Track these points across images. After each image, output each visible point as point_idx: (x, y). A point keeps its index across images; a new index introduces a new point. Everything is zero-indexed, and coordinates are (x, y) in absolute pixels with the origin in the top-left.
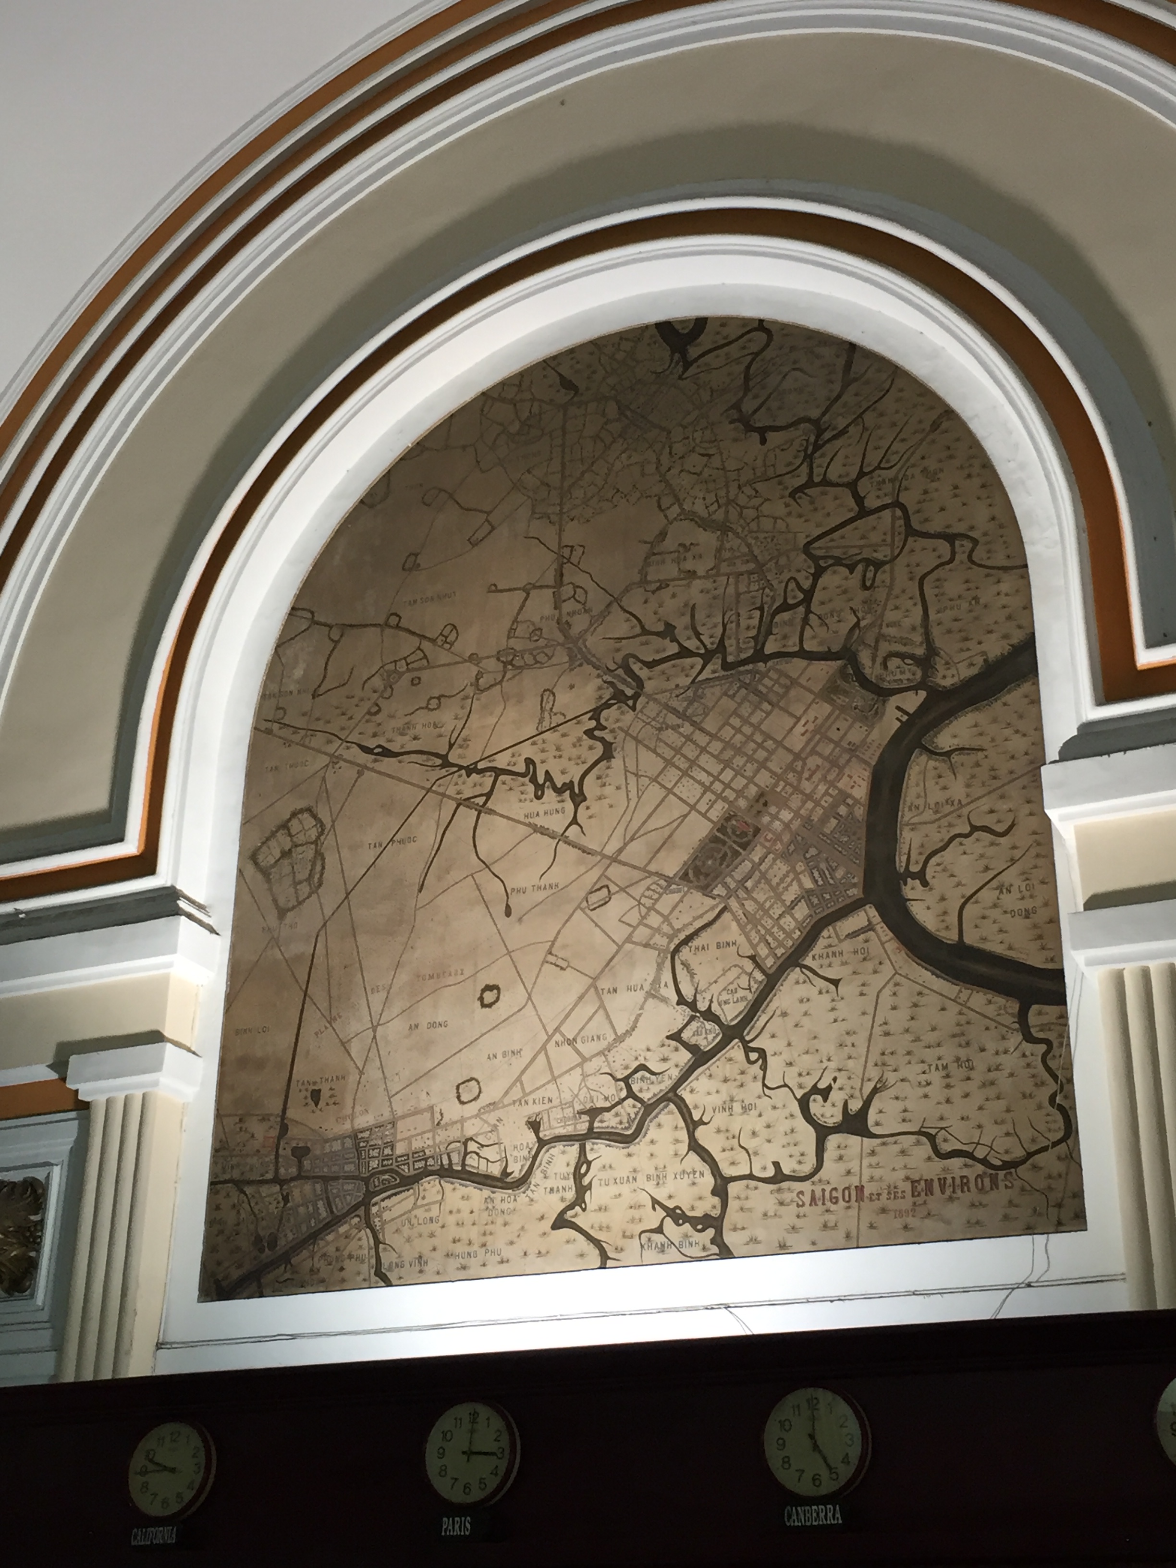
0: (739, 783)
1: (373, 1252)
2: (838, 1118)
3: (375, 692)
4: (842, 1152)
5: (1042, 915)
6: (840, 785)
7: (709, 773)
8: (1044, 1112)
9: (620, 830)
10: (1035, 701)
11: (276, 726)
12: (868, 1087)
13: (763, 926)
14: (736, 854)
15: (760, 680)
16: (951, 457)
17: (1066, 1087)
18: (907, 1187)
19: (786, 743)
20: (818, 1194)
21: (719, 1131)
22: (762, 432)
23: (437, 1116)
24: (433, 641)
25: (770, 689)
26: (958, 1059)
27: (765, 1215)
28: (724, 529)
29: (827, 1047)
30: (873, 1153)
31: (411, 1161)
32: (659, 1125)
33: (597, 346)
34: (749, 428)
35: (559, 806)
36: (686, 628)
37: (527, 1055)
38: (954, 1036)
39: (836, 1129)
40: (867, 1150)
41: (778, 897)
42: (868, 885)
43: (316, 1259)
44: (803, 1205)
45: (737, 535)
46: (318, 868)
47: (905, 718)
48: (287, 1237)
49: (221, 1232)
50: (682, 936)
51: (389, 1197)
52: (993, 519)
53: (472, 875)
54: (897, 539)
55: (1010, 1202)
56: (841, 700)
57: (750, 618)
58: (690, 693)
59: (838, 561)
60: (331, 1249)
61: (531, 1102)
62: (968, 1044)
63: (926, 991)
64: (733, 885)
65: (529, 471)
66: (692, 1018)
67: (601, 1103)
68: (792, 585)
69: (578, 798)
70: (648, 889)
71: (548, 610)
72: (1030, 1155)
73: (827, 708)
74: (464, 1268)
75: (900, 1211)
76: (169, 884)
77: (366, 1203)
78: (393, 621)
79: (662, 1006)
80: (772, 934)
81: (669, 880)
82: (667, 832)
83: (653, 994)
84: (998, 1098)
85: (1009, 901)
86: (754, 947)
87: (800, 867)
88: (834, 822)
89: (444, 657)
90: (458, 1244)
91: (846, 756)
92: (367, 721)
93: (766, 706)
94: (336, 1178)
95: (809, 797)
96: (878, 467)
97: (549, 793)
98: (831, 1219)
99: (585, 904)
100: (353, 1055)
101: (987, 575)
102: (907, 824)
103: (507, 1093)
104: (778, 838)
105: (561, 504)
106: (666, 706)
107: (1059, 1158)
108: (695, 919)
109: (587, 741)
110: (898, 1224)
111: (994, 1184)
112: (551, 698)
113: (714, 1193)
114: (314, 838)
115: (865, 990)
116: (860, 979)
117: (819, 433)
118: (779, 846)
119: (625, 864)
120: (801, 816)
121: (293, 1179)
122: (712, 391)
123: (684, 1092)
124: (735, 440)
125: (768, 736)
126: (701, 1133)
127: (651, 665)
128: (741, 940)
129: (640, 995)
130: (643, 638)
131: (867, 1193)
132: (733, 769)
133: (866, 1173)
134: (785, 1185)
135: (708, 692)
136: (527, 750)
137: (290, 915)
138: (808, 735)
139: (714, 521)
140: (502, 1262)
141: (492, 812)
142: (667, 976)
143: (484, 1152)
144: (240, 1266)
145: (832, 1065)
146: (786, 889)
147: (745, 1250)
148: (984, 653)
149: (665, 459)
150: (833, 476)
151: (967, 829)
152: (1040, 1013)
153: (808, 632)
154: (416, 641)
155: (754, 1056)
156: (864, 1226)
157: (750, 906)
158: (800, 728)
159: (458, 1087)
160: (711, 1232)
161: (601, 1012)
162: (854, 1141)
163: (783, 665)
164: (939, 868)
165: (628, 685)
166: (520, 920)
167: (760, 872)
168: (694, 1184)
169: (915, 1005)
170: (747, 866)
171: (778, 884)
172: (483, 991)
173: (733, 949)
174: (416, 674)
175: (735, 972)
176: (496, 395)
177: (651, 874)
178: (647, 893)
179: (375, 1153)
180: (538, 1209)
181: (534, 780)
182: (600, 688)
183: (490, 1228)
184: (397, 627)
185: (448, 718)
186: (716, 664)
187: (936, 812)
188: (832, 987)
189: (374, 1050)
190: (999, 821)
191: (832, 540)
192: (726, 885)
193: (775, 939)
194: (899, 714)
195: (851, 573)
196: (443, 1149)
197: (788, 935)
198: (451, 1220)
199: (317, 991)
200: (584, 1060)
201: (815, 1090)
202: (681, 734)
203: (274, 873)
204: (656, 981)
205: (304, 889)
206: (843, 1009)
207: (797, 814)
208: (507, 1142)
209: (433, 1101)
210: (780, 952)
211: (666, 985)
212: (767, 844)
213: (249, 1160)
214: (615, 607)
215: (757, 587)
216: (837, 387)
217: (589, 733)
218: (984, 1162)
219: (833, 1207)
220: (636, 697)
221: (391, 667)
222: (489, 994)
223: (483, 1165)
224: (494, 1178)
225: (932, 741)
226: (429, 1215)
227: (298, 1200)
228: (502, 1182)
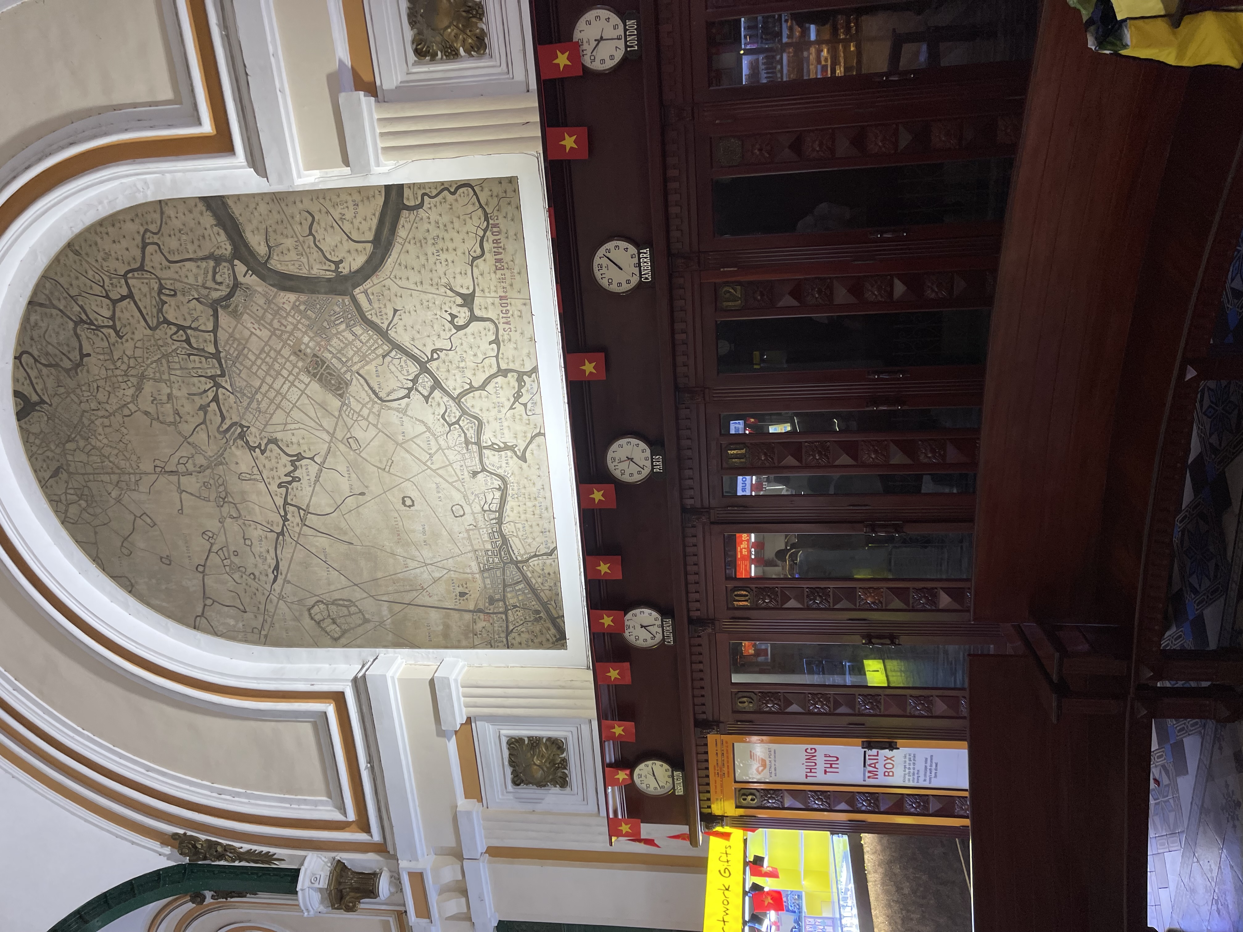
0: (288, 366)
1: (540, 558)
2: (466, 309)
3: (242, 577)
4: (483, 307)
5: (357, 197)
6: (288, 309)
7: (284, 383)
8: (459, 198)
9: (317, 433)
10: (238, 197)
11: (263, 633)
13: (367, 352)
14: (328, 366)
15: (230, 355)
16: (96, 244)
17: (446, 186)
18: (499, 272)
19: (266, 339)
20: (504, 320)
21: (474, 374)
22: (83, 356)
23: (471, 527)
24: (212, 544)
25: (236, 349)
26: (434, 244)
27: (516, 349)
28: (142, 377)
29: (429, 315)
31: (494, 540)
32: (473, 406)
33: (31, 457)
34: (80, 364)
35: (304, 468)
36: (201, 398)
37: (438, 480)
38: (422, 246)
39: (471, 311)
40: (481, 294)
41: (351, 343)
42: (343, 293)
43: (543, 588)
44: (510, 328)
45: (145, 370)
46: (341, 602)
47: (250, 272)
48: (535, 605)
49: (533, 640)
50: (373, 396)
51: (513, 551)
52: (133, 220)
53: (343, 515)
54: (145, 276)
55: (505, 217)
56: (240, 309)
57: (195, 361)
58: (239, 395)
59: (160, 311)
60: (539, 580)
61: (463, 477)
62: (425, 239)
63: (398, 261)
64: (345, 369)
65: (109, 494)
66: (417, 390)
67: (462, 439)
68: (175, 337)
69: (299, 457)
70: (348, 416)
71: (193, 479)
72: (481, 206)
73: (245, 317)
74: (547, 509)
75: (512, 276)
76: (350, 684)
77: (516, 563)
78: (201, 569)
79: (411, 406)
80: (371, 346)
81: (343, 404)
82: (316, 406)
83: (404, 412)
84: (452, 222)
85: (349, 215)
86: (378, 356)
87: (334, 331)
88: (309, 312)
89: (221, 539)
90: (535, 512)
91: (272, 306)
92: (259, 580)
93: (246, 351)
94: (504, 579)
95: (295, 327)
96: (103, 287)
97: (297, 474)
98: (517, 313)
99: (358, 451)
100: (441, 576)
101: (166, 224)
102: (309, 271)
103: (459, 490)
104: (318, 344)
105: (130, 474)
106: (247, 408)
107: (482, 190)
108: (364, 389)
109: (268, 453)
110: (517, 277)
111: (496, 226)
112: (243, 475)
113: (506, 377)
114: (325, 606)
115: (399, 294)
116: (393, 298)
117: (82, 321)
118: (323, 343)
119: (335, 430)
120: (306, 331)
121: (505, 604)
122: (59, 386)
123: (455, 394)
124: (88, 372)
125: (262, 350)
126: (476, 385)
127: (223, 418)
128: (374, 363)
129: (405, 419)
130: (208, 422)
131: (503, 294)
132: (281, 370)
133: (493, 294)
134: (500, 338)
135: (238, 384)
136: (274, 487)
137: (367, 616)
138: (261, 327)
139: (138, 383)
140: (543, 488)
141: (308, 506)
142: (395, 404)
143: (489, 501)
144: (549, 629)
145: (439, 313)
146: (346, 339)
147: (534, 360)
148: (211, 226)
149: (100, 413)
150: (107, 314)
151: (311, 237)
152: (408, 199)
153: (202, 328)
154: (211, 554)
155: (435, 356)
157: (356, 359)
158: (258, 332)
159: (456, 517)
160: (525, 377)
161: (414, 440)
162: (477, 301)
163: (221, 343)
164: (333, 253)
165: (235, 430)
166: (367, 487)
167: (337, 353)
168: (502, 387)
169: (406, 267)
170: (334, 361)
171: (344, 343)
172: (405, 506)
173: (379, 368)
174: (231, 553)
175: (391, 367)
176: (63, 515)
177: (340, 415)
178: (351, 416)
179: (491, 560)
180: (517, 471)
181: (290, 483)
182: (237, 447)
183: (527, 496)
184: (204, 566)
185: (255, 533)
186: (220, 380)
187: (302, 255)
188: (398, 313)
189: (438, 564)
190: (306, 220)
191: (147, 314)
192: (346, 372)
193: (373, 345)
194: (248, 275)
195: (166, 303)
196: (487, 522)
197: (371, 337)
198: (523, 517)
199: (407, 598)
200: (440, 448)
201: (451, 322)
202: (262, 399)
203: (345, 627)
204: (397, 410)
205: (353, 609)
206: (409, 307)
207: (305, 333)
208: (484, 488)
209: (463, 530)
210: (380, 342)
211: (400, 405)
212: (322, 349)
213: (496, 629)
214: (189, 440)
215: (177, 358)
216: (54, 312)
217: (263, 452)
218: (485, 231)
219: (511, 312)
220: (242, 426)
221: (227, 568)
222: (407, 502)
223: (494, 501)
224: (502, 495)
225: (262, 257)
226: (521, 529)
227: (515, 600)
228: (504, 490)
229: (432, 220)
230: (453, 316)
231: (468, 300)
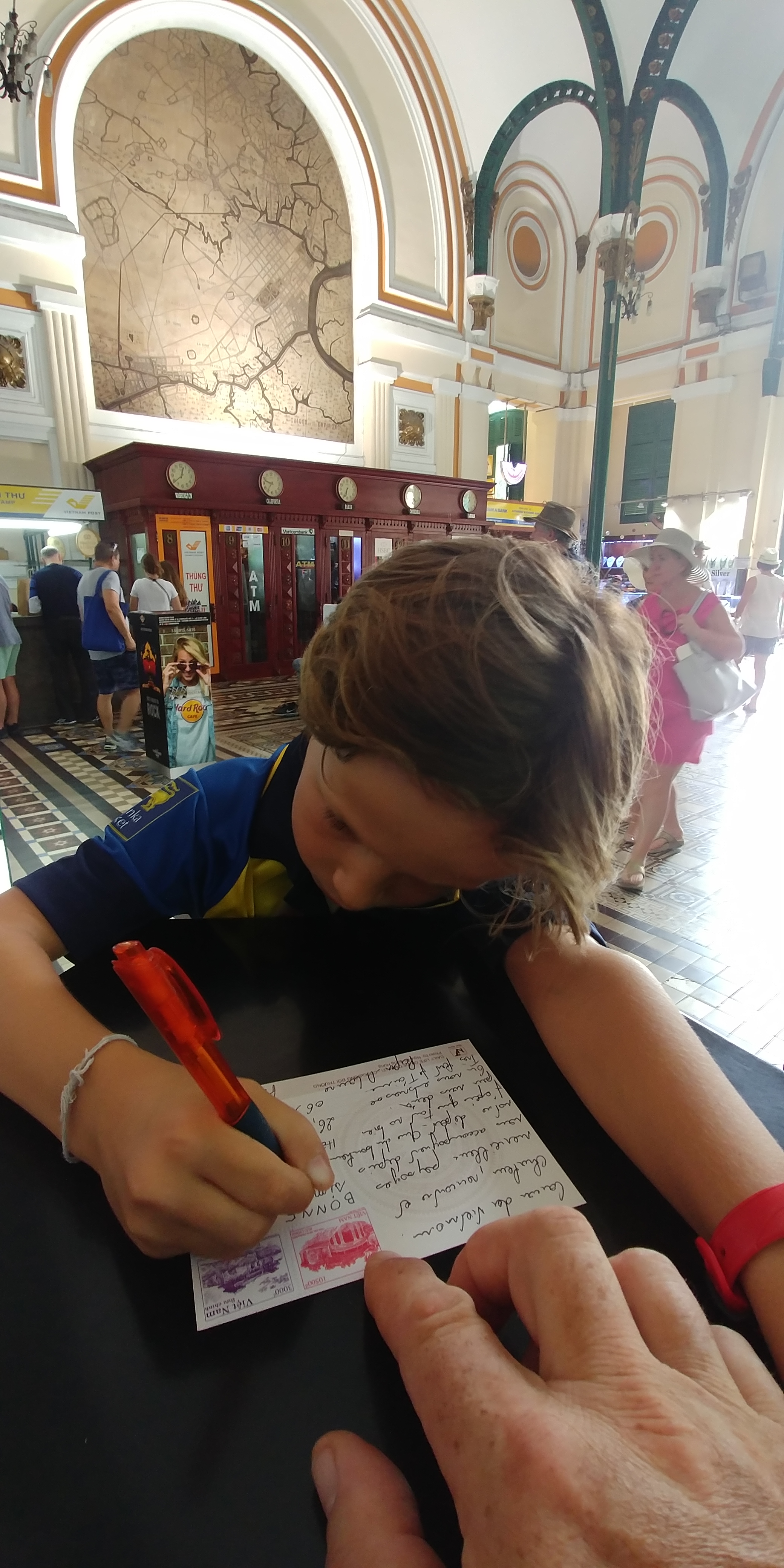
0: (273, 271)
2: (301, 398)
3: (132, 154)
4: (302, 409)
5: (349, 355)
6: (301, 288)
7: (263, 262)
8: (347, 411)
9: (236, 271)
10: (351, 285)
11: (84, 147)
12: (308, 393)
13: (280, 328)
14: (273, 299)
15: (279, 233)
16: (333, 176)
17: (352, 406)
18: (316, 423)
19: (286, 263)
20: (296, 420)
21: (270, 393)
22: (278, 124)
23: (181, 361)
24: (155, 142)
25: (282, 238)
26: (329, 390)
27: (283, 422)
28: (265, 159)
29: (299, 377)
30: (309, 412)
31: (173, 375)
32: (254, 386)
34: (273, 118)
35: (214, 250)
36: (254, 196)
37: (211, 348)
39: (301, 402)
40: (308, 410)
41: (285, 320)
42: (308, 327)
43: (141, 403)
44: (293, 422)
45: (269, 165)
47: (318, 272)
48: (128, 392)
49: (99, 383)
50: (258, 322)
51: (167, 386)
52: (343, 210)
53: (183, 265)
54: (317, 200)
55: (339, 433)
56: (302, 255)
57: (274, 205)
58: (257, 225)
59: (301, 199)
60: (147, 401)
61: (214, 366)
62: (331, 386)
63: (322, 367)
64: (272, 310)
66: (262, 353)
67: (236, 374)
68: (287, 199)
69: (220, 250)
70: (247, 299)
71: (203, 156)
72: (343, 422)
73: (297, 256)
74: (196, 418)
75: (316, 429)
76: (64, 214)
77: (158, 386)
79: (253, 345)
80: (284, 333)
81: (253, 299)
82: (251, 279)
83: (250, 340)
84: (337, 404)
85: (343, 347)
86: (279, 335)
87: (291, 312)
88: (300, 300)
89: (161, 153)
90: (193, 410)
92: (130, 166)
93: (280, 244)
94: (145, 373)
95: (292, 287)
96: (313, 166)
97: (209, 242)
98: (299, 428)
99: (226, 296)
100: (145, 324)
101: (341, 231)
102: (319, 310)
103: (205, 360)
104: (284, 298)
106: (249, 226)
107: (349, 424)
108: (261, 317)
109: (223, 226)
110: (315, 433)
111: (336, 426)
112: (207, 198)
113: (270, 412)
114: (112, 215)
115: (308, 361)
116: (306, 357)
117: (296, 138)
118: (284, 301)
119: (238, 286)
120: (291, 293)
121: (127, 369)
123: (260, 378)
124: (269, 121)
125: (281, 257)
126: (265, 392)
127: (243, 205)
128: (275, 331)
129: (247, 339)
130: (239, 191)
131: (308, 422)
132: (271, 265)
133: (308, 417)
134: (288, 415)
135: (263, 228)
136: (200, 218)
137: (106, 249)
138: (292, 264)
139: (262, 153)
140: (209, 419)
141: (188, 240)
142: (254, 335)
143: (199, 379)
144: (111, 398)
145: (300, 382)
146: (287, 318)
147: (278, 431)
148: (340, 260)
149: (244, 112)
151: (333, 319)
152: (348, 383)
153: (292, 222)
154: (147, 138)
155: (279, 372)
156: (307, 432)
157: (277, 319)
158: (290, 259)
159: (188, 352)
160: (269, 424)
161: (234, 341)
162: (305, 406)
163: (285, 231)
164: (326, 329)
165: (235, 210)
166: (204, 292)
167: (279, 308)
168: (264, 408)
169: (320, 371)
170: (276, 304)
171: (285, 315)
172: (193, 317)
173: (273, 333)
174: (150, 155)
175: (273, 342)
177: (246, 294)
178: (246, 301)
179: (159, 368)
180: (218, 404)
181: (203, 233)
182: (226, 205)
183: (203, 406)
184: (139, 126)
185: (166, 185)
186: (264, 218)
187: (326, 310)
188: (299, 356)
189: (153, 326)
190: (340, 320)
191: (299, 188)
192: (269, 309)
194: (317, 269)
195: (304, 206)
196: (185, 374)
197: (288, 335)
198: (190, 401)
199: (125, 290)
200: (230, 357)
201: (295, 388)
202: (254, 241)
203: (94, 224)
204: (251, 336)
205: (111, 239)
206: (302, 365)
207: (289, 292)
208: (207, 378)
209: (179, 354)
210: (286, 340)
211: (254, 338)
212: (281, 299)
213: (106, 356)
214: (229, 170)
215: (276, 192)
216: (301, 121)
217: (223, 223)
218: (334, 421)
219: (300, 424)
220: (238, 217)
221: (138, 145)
222: (195, 320)
223: (199, 384)
224: (204, 390)
225: (326, 284)
226: (182, 397)
227: (131, 378)
228: (205, 391)
229: (339, 393)
230: (298, 390)
231: (305, 401)
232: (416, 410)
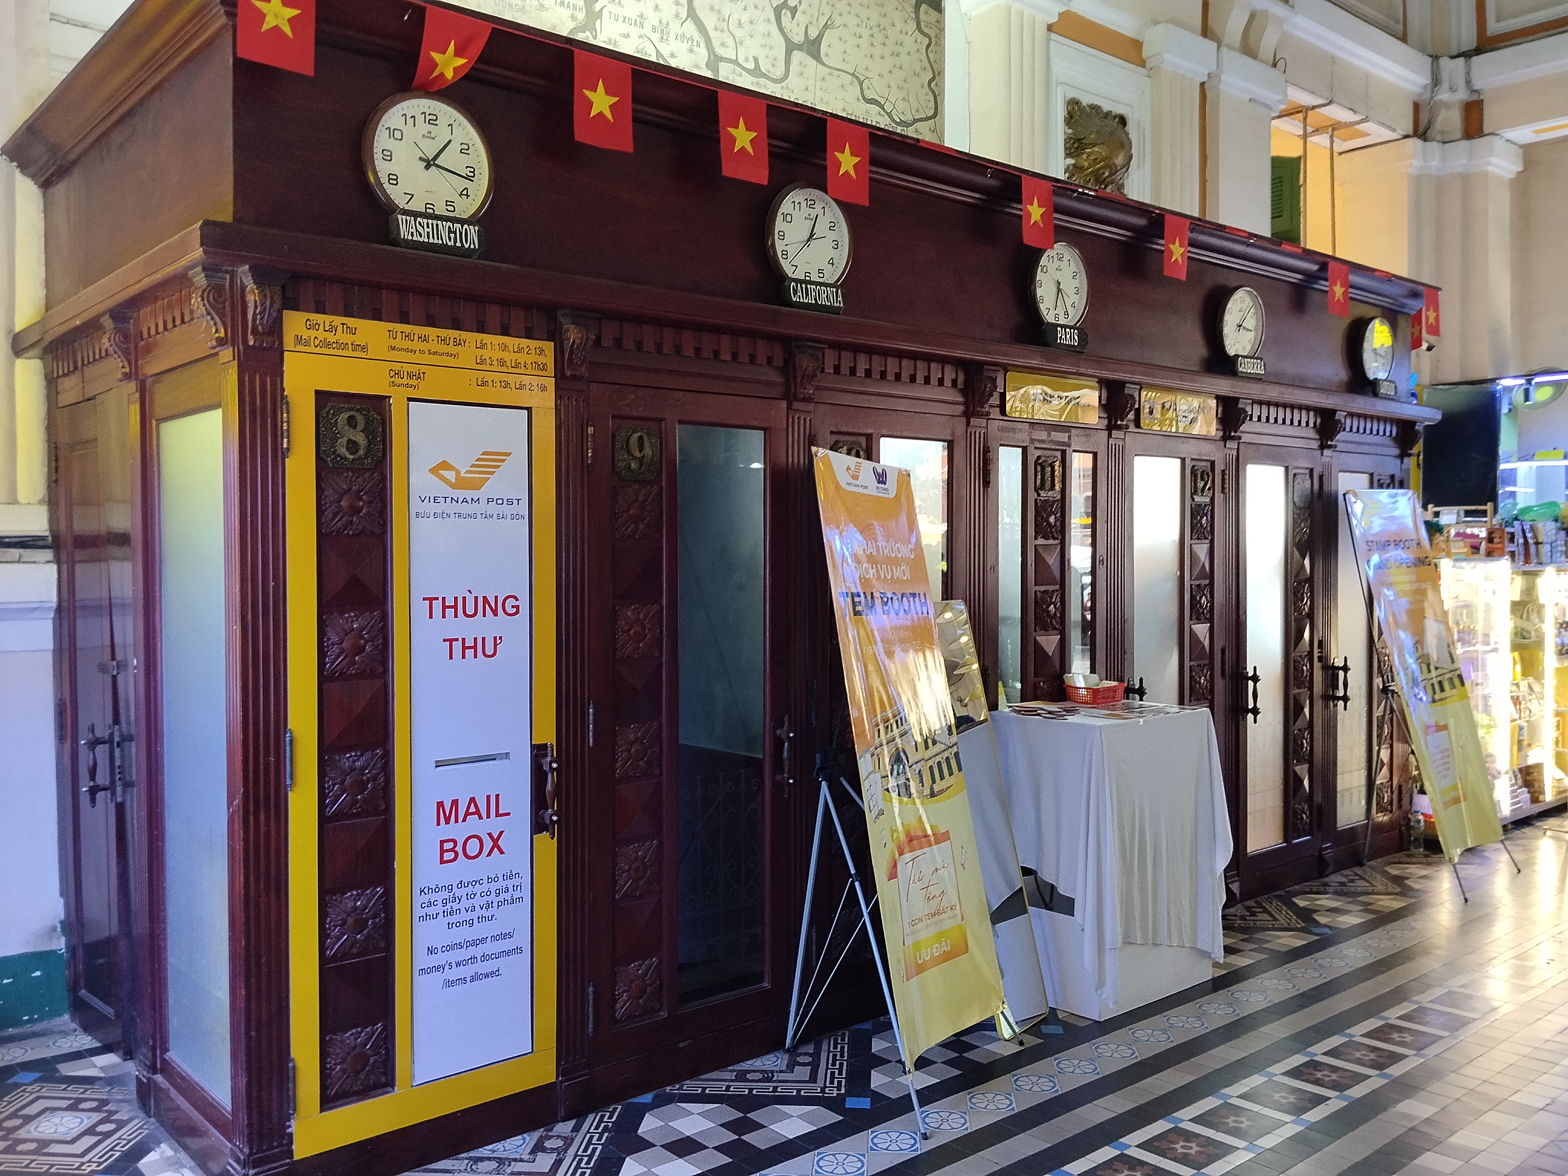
2: (801, 38)
4: (803, 69)
8: (923, 91)
12: (822, 21)
17: (939, 79)
21: (713, 9)
26: (879, 25)
30: (823, 79)
38: (878, 5)
39: (799, 47)
40: (820, 74)
62: (885, 15)
84: (901, 68)
107: (930, 130)
134: (762, 81)
152: (927, 13)
162: (811, 62)
168: (692, 50)
201: (786, 5)
218: (890, 115)
229: (904, 38)
230: (793, 12)
231: (812, 47)
232: (1106, 108)
